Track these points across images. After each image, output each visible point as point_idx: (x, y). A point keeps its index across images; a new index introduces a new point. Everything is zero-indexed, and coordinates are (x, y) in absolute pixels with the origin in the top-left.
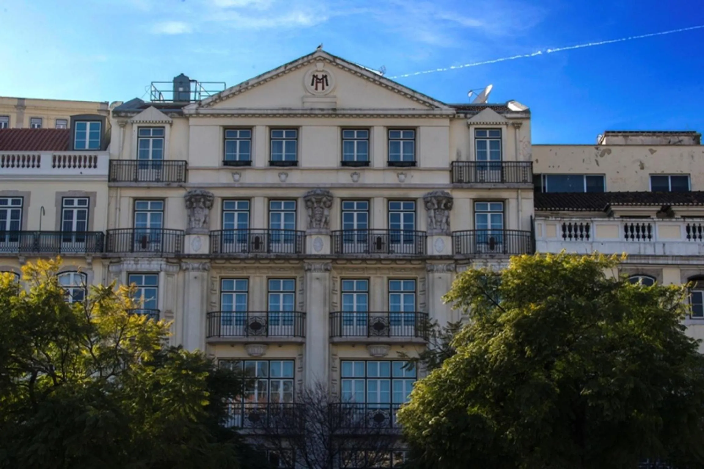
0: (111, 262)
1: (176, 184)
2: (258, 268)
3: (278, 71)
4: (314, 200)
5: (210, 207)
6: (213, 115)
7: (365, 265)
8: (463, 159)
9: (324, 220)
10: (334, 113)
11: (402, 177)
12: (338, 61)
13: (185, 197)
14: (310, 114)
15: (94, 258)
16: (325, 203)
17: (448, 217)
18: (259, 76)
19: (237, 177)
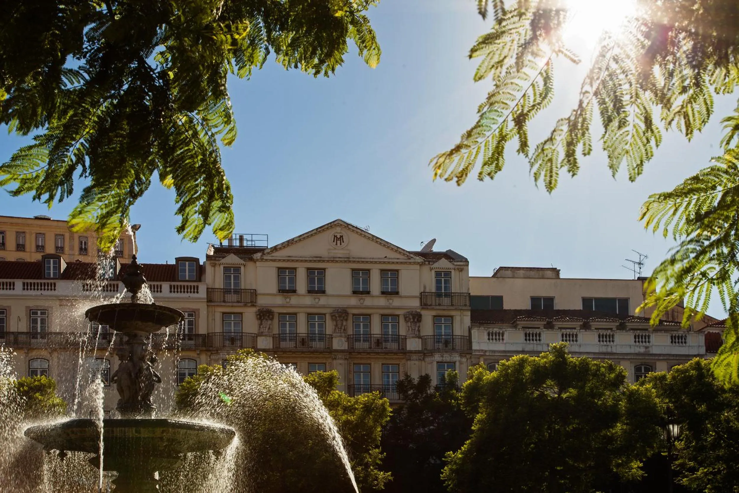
0: (212, 353)
1: (250, 304)
2: (303, 357)
3: (312, 233)
4: (337, 315)
5: (272, 319)
6: (272, 260)
7: (369, 356)
8: (427, 290)
9: (343, 328)
10: (348, 260)
11: (391, 301)
12: (350, 227)
13: (256, 312)
14: (333, 260)
15: (201, 351)
16: (344, 317)
17: (419, 327)
18: (301, 236)
19: (288, 300)
